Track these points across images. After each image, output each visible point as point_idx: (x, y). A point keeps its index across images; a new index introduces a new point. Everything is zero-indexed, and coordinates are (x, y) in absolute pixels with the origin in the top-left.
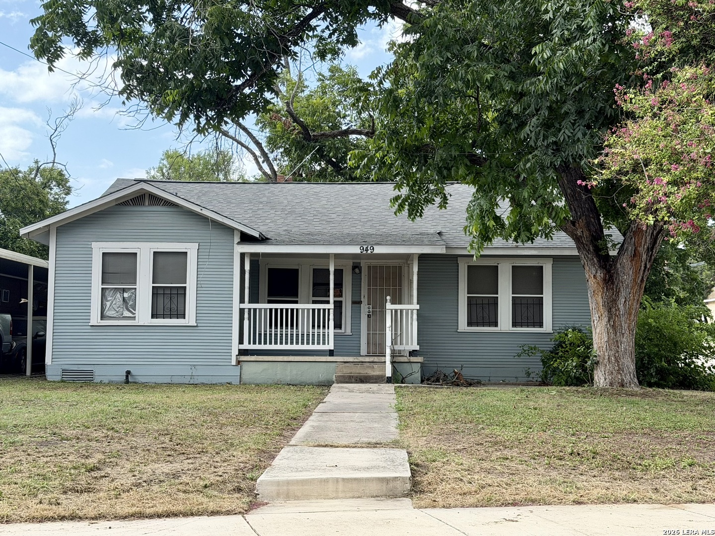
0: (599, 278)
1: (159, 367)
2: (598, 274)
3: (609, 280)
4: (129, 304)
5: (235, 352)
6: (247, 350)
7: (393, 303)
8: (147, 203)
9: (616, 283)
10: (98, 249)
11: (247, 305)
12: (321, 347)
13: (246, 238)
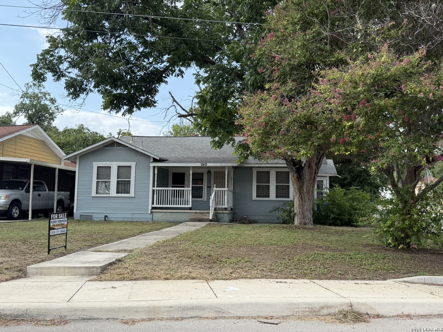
0: (295, 177)
1: (118, 214)
2: (295, 175)
3: (299, 178)
4: (107, 188)
5: (150, 208)
6: (156, 207)
7: (217, 187)
8: (115, 146)
9: (302, 179)
10: (96, 165)
11: (155, 188)
12: (186, 206)
13: (155, 160)
